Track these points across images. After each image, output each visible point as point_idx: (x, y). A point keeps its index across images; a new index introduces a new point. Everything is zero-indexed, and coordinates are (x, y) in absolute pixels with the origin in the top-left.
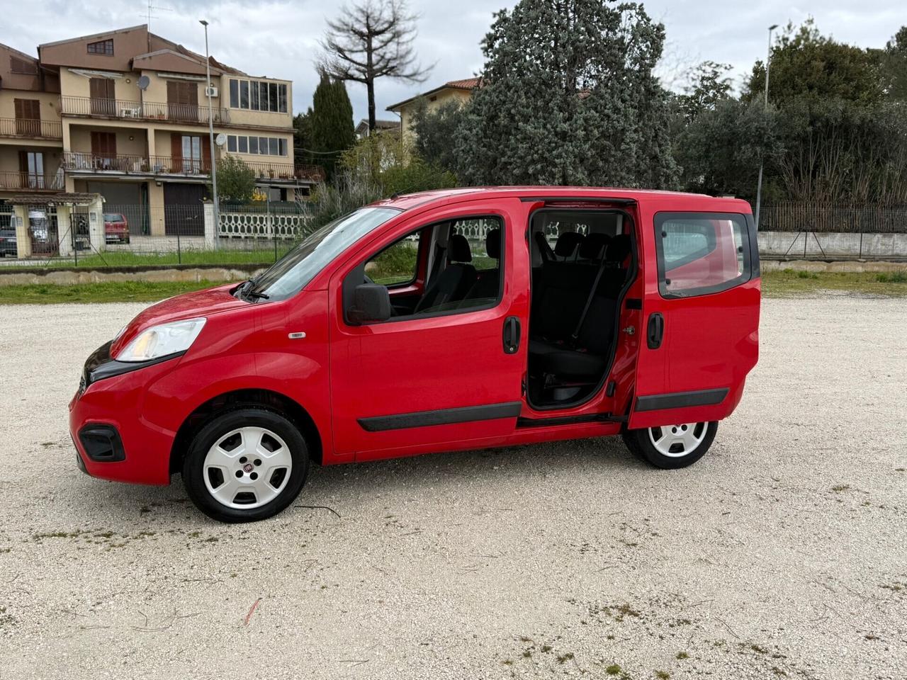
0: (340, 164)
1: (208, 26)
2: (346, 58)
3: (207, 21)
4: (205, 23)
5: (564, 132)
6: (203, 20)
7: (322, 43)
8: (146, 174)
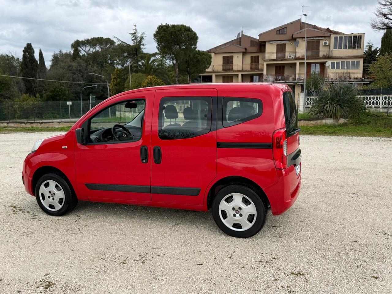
1: (307, 16)
2: (387, 18)
3: (306, 14)
4: (305, 15)
6: (304, 14)
7: (375, 13)
8: (294, 81)
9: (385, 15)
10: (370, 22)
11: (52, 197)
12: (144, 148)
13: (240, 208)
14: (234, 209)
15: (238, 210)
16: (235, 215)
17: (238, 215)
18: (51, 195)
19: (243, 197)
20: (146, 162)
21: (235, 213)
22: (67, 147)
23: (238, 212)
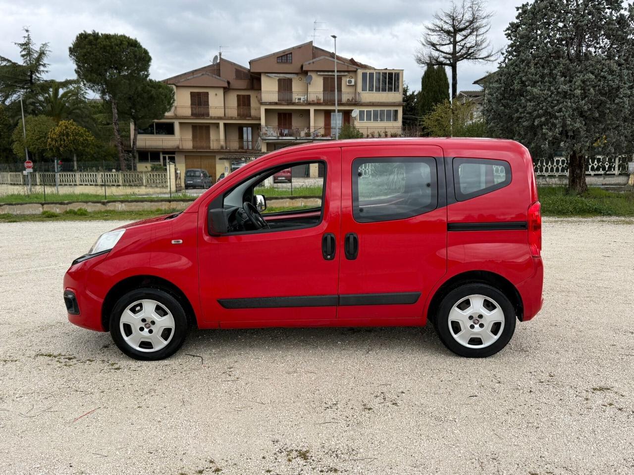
0: (422, 125)
1: (336, 38)
2: (437, 50)
3: (335, 35)
4: (334, 37)
5: (564, 92)
6: (333, 35)
8: (308, 138)
9: (434, 45)
10: (416, 54)
11: (147, 328)
12: (329, 237)
13: (481, 316)
14: (471, 318)
15: (478, 319)
16: (472, 327)
17: (477, 326)
18: (145, 325)
19: (485, 301)
20: (332, 258)
21: (473, 324)
22: (181, 241)
23: (477, 322)
